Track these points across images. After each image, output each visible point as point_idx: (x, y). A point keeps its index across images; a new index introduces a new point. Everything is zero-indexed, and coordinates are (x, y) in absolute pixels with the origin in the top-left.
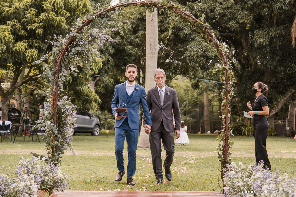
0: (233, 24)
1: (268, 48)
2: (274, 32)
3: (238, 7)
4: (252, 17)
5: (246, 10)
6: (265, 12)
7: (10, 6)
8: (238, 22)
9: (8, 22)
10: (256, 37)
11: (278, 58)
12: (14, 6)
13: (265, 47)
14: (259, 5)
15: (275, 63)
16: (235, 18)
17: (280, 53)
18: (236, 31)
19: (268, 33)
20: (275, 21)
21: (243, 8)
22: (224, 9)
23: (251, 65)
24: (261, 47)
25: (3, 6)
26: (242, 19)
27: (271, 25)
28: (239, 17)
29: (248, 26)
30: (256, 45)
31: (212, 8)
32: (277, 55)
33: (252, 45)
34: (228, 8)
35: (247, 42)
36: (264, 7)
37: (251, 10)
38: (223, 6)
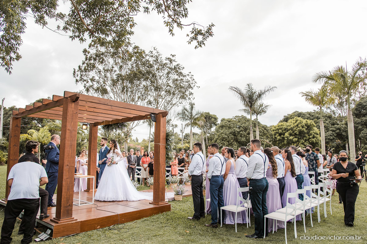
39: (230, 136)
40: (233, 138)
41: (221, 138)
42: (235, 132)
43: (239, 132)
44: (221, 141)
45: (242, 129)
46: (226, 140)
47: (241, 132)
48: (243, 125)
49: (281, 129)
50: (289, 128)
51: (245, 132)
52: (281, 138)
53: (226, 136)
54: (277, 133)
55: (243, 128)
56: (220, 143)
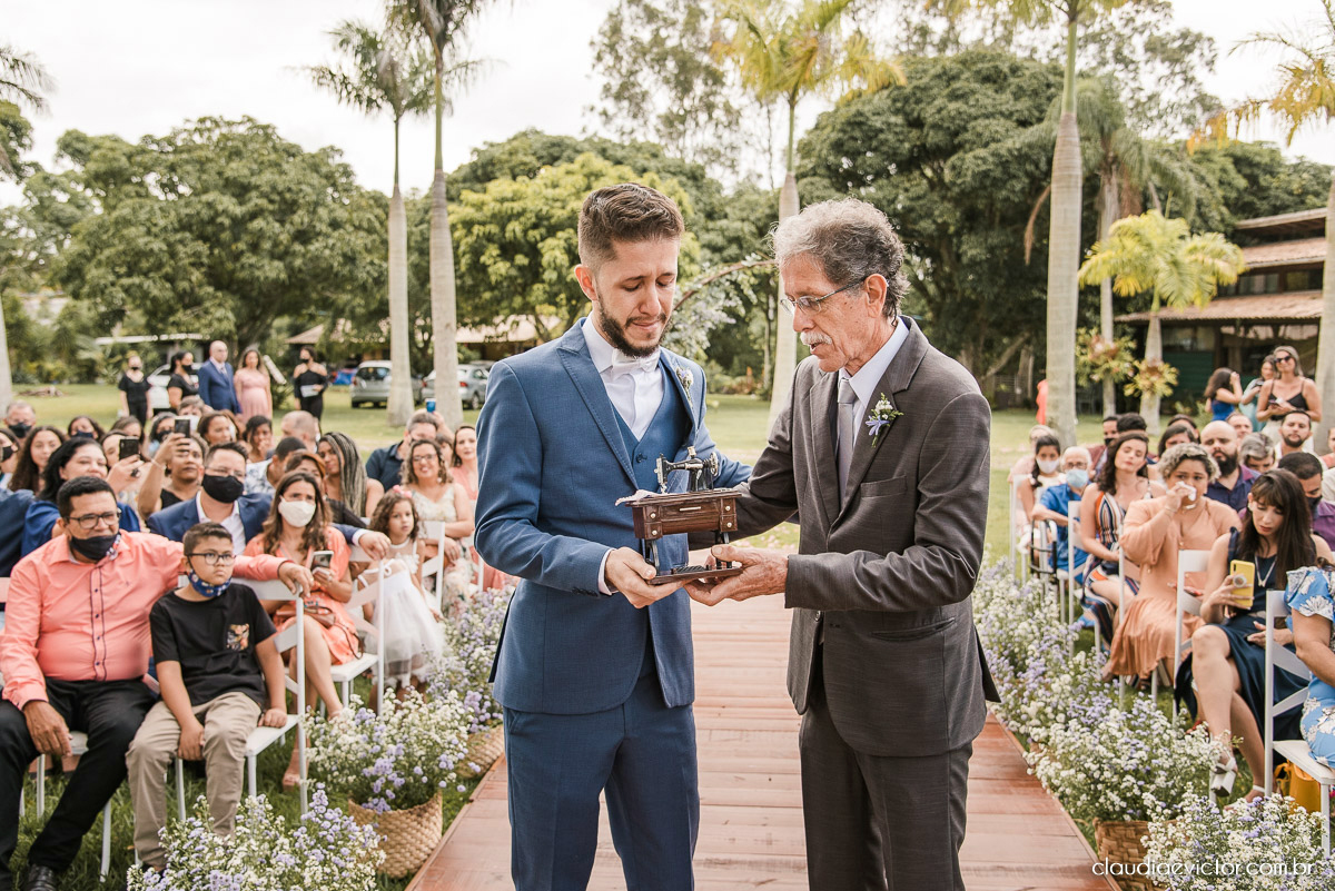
0: (926, 225)
1: (986, 266)
2: (995, 238)
3: (935, 196)
4: (958, 214)
5: (949, 201)
6: (981, 204)
7: (563, 208)
8: (935, 222)
9: (560, 234)
10: (964, 247)
11: (1002, 281)
12: (569, 208)
13: (980, 263)
14: (970, 192)
15: (996, 290)
16: (929, 215)
17: (1006, 273)
18: (931, 237)
19: (986, 240)
20: (997, 219)
21: (943, 198)
22: (912, 199)
23: (956, 292)
24: (974, 263)
25: (552, 207)
26: (941, 215)
27: (990, 227)
28: (937, 213)
29: (952, 229)
30: (965, 260)
31: (891, 197)
32: (1001, 276)
33: (959, 257)
34: (919, 198)
35: (949, 252)
36: (977, 197)
37: (957, 201)
38: (910, 194)
39: (181, 242)
40: (205, 260)
41: (119, 254)
42: (212, 221)
43: (239, 224)
44: (119, 276)
45: (263, 202)
46: (159, 266)
47: (258, 224)
48: (267, 177)
49: (512, 217)
50: (559, 214)
51: (282, 222)
52: (514, 272)
53: (158, 245)
54: (489, 238)
55: (263, 195)
56: (113, 284)
